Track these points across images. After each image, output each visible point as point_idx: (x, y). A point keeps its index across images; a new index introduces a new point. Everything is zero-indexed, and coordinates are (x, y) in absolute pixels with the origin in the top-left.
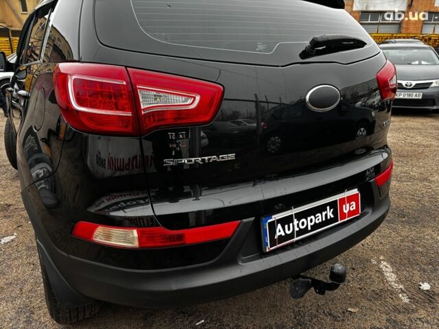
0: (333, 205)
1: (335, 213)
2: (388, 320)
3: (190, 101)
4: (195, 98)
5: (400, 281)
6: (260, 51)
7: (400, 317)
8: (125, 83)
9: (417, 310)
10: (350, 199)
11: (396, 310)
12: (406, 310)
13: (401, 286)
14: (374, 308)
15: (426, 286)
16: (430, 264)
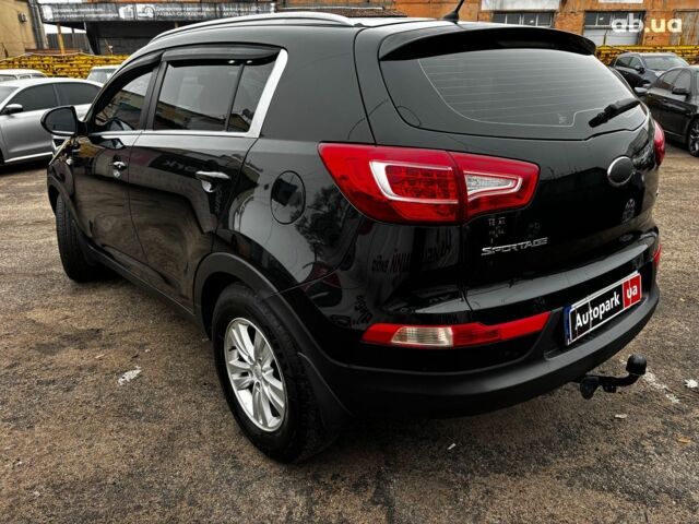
0: (618, 290)
1: (620, 299)
2: (663, 423)
3: (511, 184)
4: (517, 180)
5: (661, 381)
6: (563, 124)
7: (676, 418)
8: (450, 169)
9: (691, 410)
10: (634, 282)
11: (668, 410)
12: (680, 411)
13: (664, 386)
14: (643, 411)
15: (692, 384)
16: (688, 359)
